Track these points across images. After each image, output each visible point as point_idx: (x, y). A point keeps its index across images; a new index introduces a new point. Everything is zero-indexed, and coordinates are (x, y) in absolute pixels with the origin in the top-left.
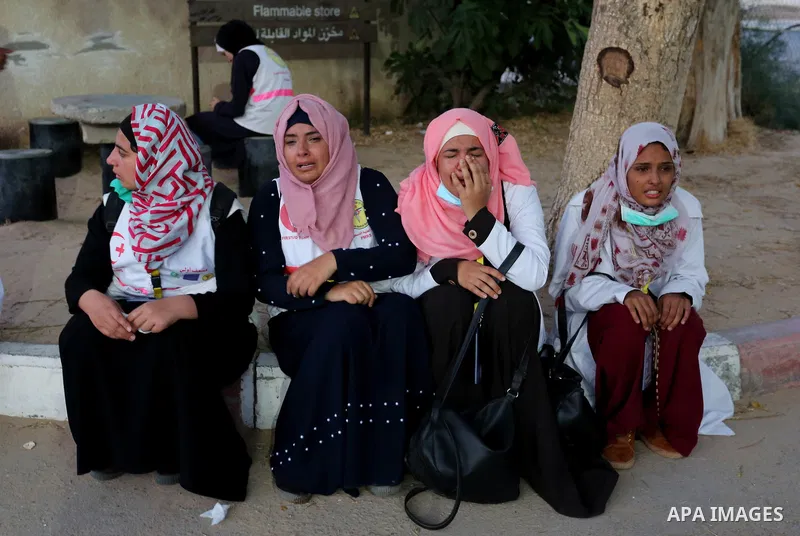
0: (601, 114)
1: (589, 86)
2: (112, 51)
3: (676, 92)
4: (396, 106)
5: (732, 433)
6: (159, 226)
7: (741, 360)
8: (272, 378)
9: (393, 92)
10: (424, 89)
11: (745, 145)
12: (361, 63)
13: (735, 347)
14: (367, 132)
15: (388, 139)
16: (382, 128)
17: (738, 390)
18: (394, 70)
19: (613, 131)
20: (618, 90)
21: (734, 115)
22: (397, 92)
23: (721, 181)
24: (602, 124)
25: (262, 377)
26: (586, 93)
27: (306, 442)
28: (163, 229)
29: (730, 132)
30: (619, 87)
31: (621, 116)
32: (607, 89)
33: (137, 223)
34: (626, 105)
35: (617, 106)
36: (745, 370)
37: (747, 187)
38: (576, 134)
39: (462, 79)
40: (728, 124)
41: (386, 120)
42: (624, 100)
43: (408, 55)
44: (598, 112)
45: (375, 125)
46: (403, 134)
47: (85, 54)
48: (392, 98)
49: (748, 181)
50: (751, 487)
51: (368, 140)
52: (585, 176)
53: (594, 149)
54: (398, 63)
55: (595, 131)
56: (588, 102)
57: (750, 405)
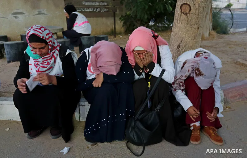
0: (181, 24)
1: (178, 16)
2: (43, 15)
3: (203, 17)
4: (123, 30)
5: (223, 116)
6: (45, 63)
7: (224, 94)
8: (84, 105)
9: (122, 26)
10: (130, 25)
11: (214, 38)
12: (113, 18)
13: (222, 91)
14: (115, 37)
15: (121, 39)
16: (119, 36)
17: (223, 103)
18: (122, 20)
19: (185, 29)
20: (186, 16)
21: (211, 30)
22: (123, 26)
23: (209, 46)
24: (182, 26)
25: (81, 105)
26: (177, 18)
27: (94, 128)
28: (46, 63)
29: (210, 34)
30: (187, 15)
31: (187, 24)
32: (183, 16)
33: (37, 62)
34: (189, 21)
35: (186, 21)
36: (225, 97)
37: (216, 48)
38: (174, 30)
39: (140, 22)
40: (209, 32)
41: (120, 33)
42: (188, 19)
43: (125, 16)
44: (181, 23)
45: (118, 35)
46: (124, 37)
47: (36, 16)
48: (122, 28)
49: (216, 46)
50: (231, 133)
51: (115, 39)
52: (177, 43)
53: (180, 35)
54: (123, 18)
55: (180, 29)
56: (178, 20)
57: (227, 107)
